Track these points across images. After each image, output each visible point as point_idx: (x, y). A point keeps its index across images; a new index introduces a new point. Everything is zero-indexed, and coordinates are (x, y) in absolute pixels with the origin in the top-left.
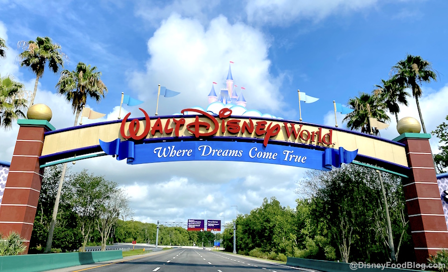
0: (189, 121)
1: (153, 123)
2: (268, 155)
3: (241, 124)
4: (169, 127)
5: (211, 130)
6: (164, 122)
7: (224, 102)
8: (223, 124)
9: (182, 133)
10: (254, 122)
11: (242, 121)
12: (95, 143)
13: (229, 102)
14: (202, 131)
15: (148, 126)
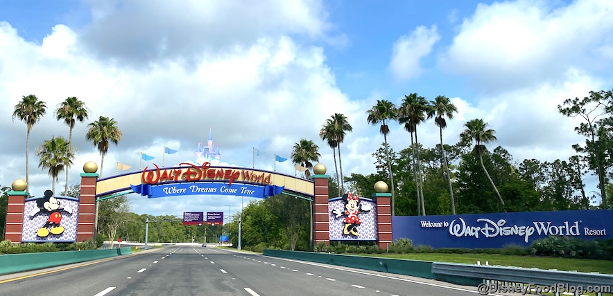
0: (184, 171)
1: (162, 172)
2: (231, 190)
3: (216, 172)
4: (172, 175)
5: (197, 176)
6: (168, 171)
7: (206, 156)
8: (205, 172)
9: (179, 178)
10: (224, 170)
11: (217, 169)
12: (128, 186)
13: (209, 156)
14: (192, 177)
15: (159, 174)
